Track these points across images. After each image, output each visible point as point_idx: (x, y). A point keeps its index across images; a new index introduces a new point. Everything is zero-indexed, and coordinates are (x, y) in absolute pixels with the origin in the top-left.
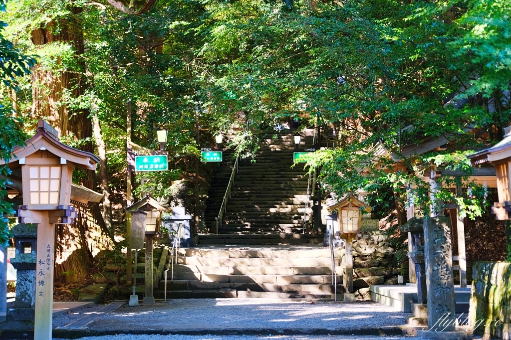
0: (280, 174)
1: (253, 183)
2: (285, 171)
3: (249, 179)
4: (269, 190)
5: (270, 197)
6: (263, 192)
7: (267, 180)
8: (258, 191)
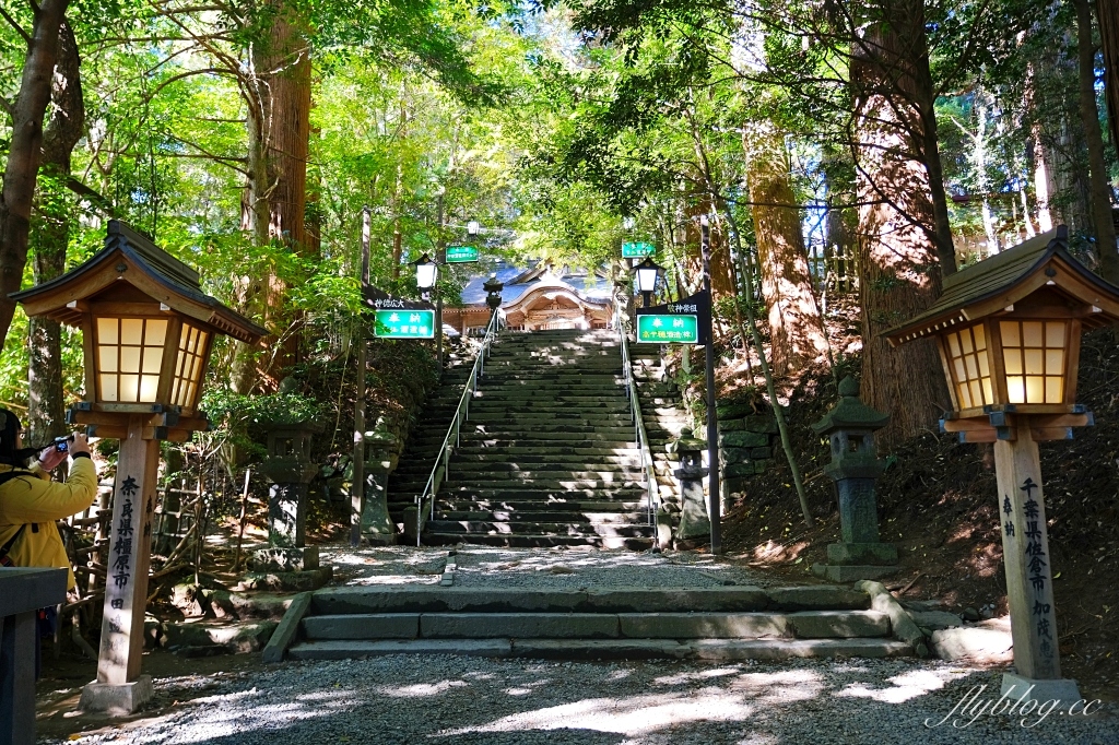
0: (562, 400)
1: (507, 416)
2: (572, 395)
3: (500, 408)
4: (543, 430)
5: (547, 445)
6: (530, 434)
7: (538, 412)
8: (521, 433)
